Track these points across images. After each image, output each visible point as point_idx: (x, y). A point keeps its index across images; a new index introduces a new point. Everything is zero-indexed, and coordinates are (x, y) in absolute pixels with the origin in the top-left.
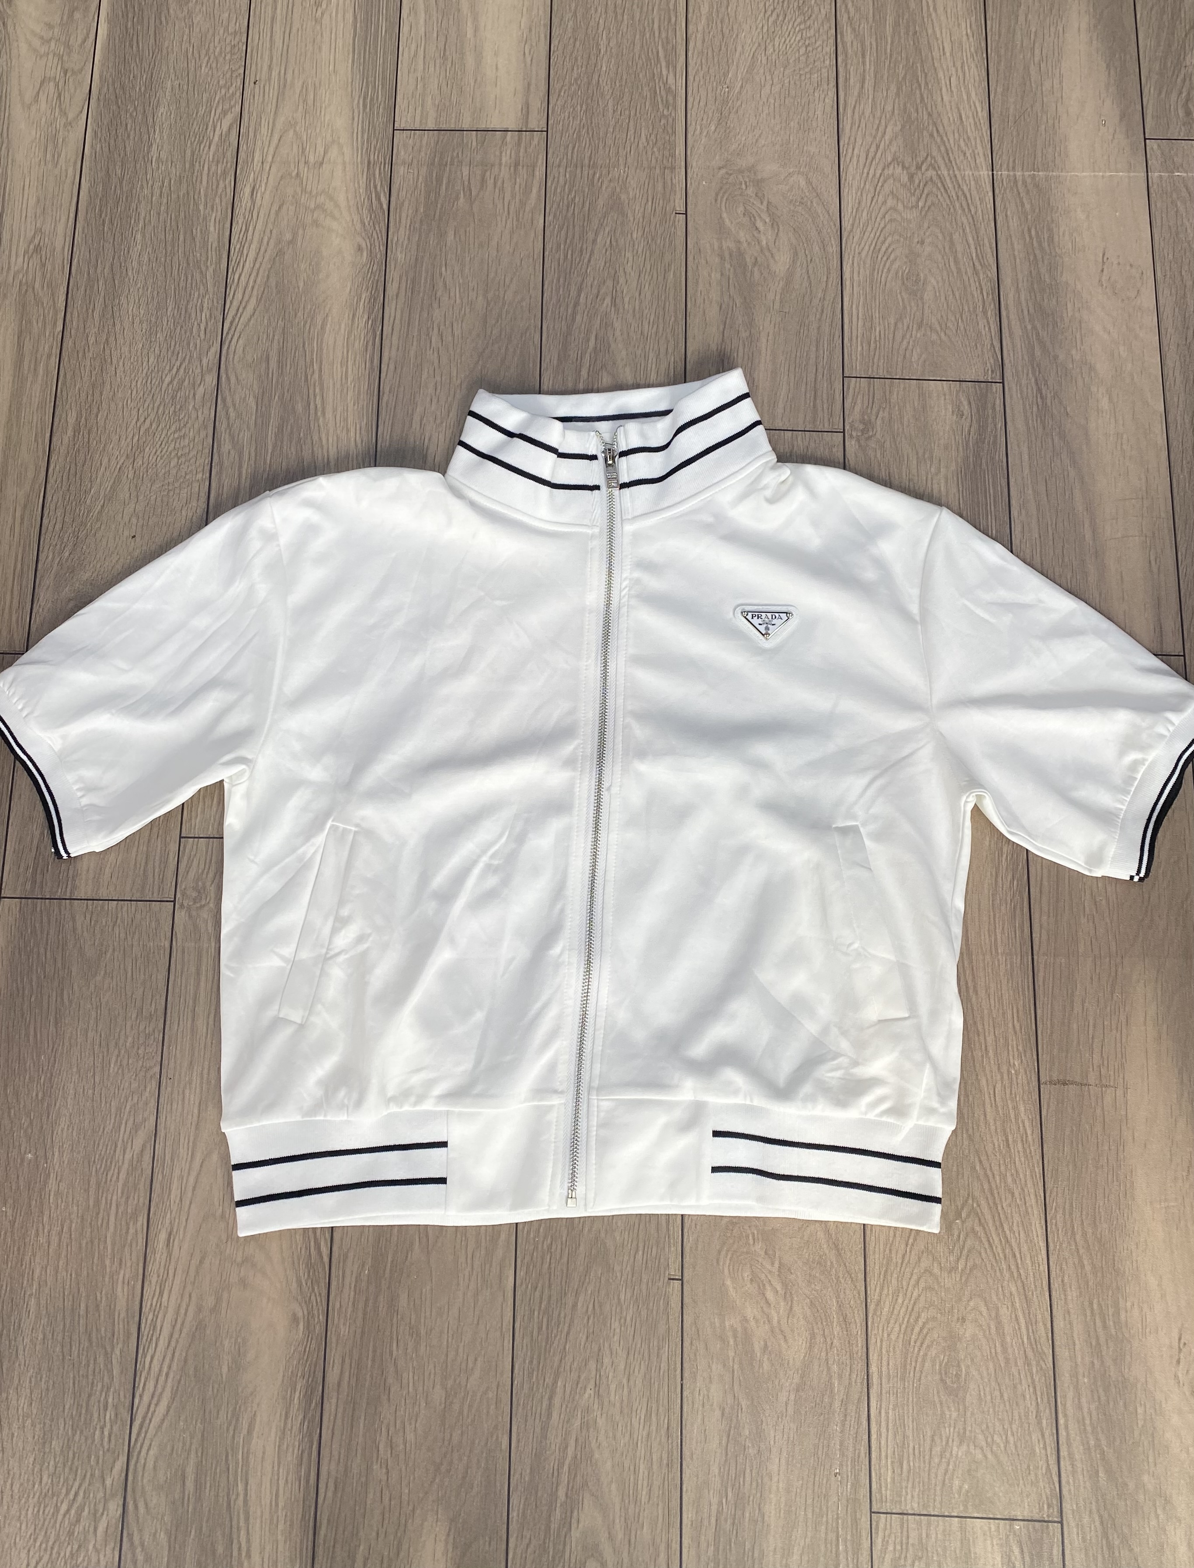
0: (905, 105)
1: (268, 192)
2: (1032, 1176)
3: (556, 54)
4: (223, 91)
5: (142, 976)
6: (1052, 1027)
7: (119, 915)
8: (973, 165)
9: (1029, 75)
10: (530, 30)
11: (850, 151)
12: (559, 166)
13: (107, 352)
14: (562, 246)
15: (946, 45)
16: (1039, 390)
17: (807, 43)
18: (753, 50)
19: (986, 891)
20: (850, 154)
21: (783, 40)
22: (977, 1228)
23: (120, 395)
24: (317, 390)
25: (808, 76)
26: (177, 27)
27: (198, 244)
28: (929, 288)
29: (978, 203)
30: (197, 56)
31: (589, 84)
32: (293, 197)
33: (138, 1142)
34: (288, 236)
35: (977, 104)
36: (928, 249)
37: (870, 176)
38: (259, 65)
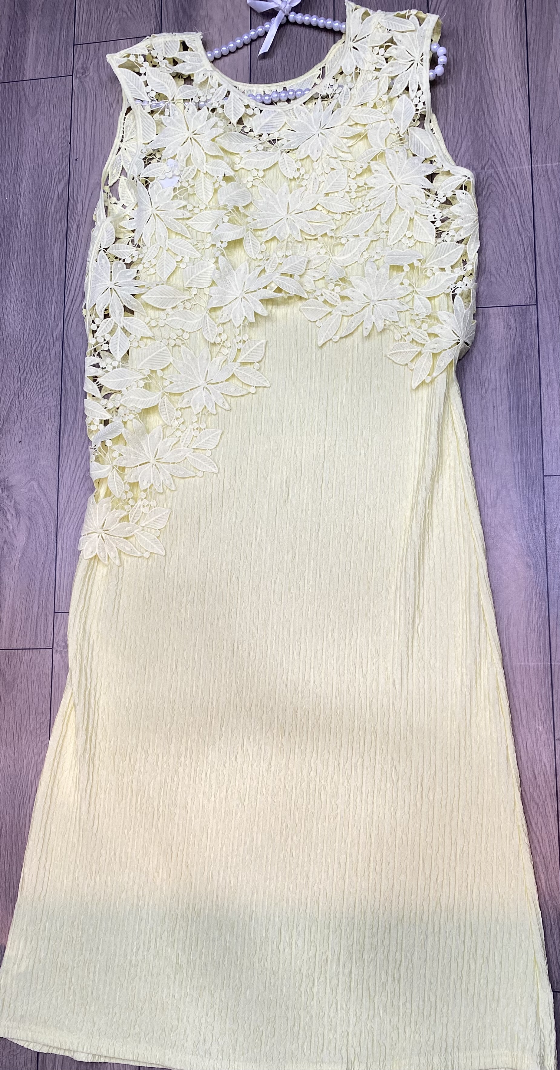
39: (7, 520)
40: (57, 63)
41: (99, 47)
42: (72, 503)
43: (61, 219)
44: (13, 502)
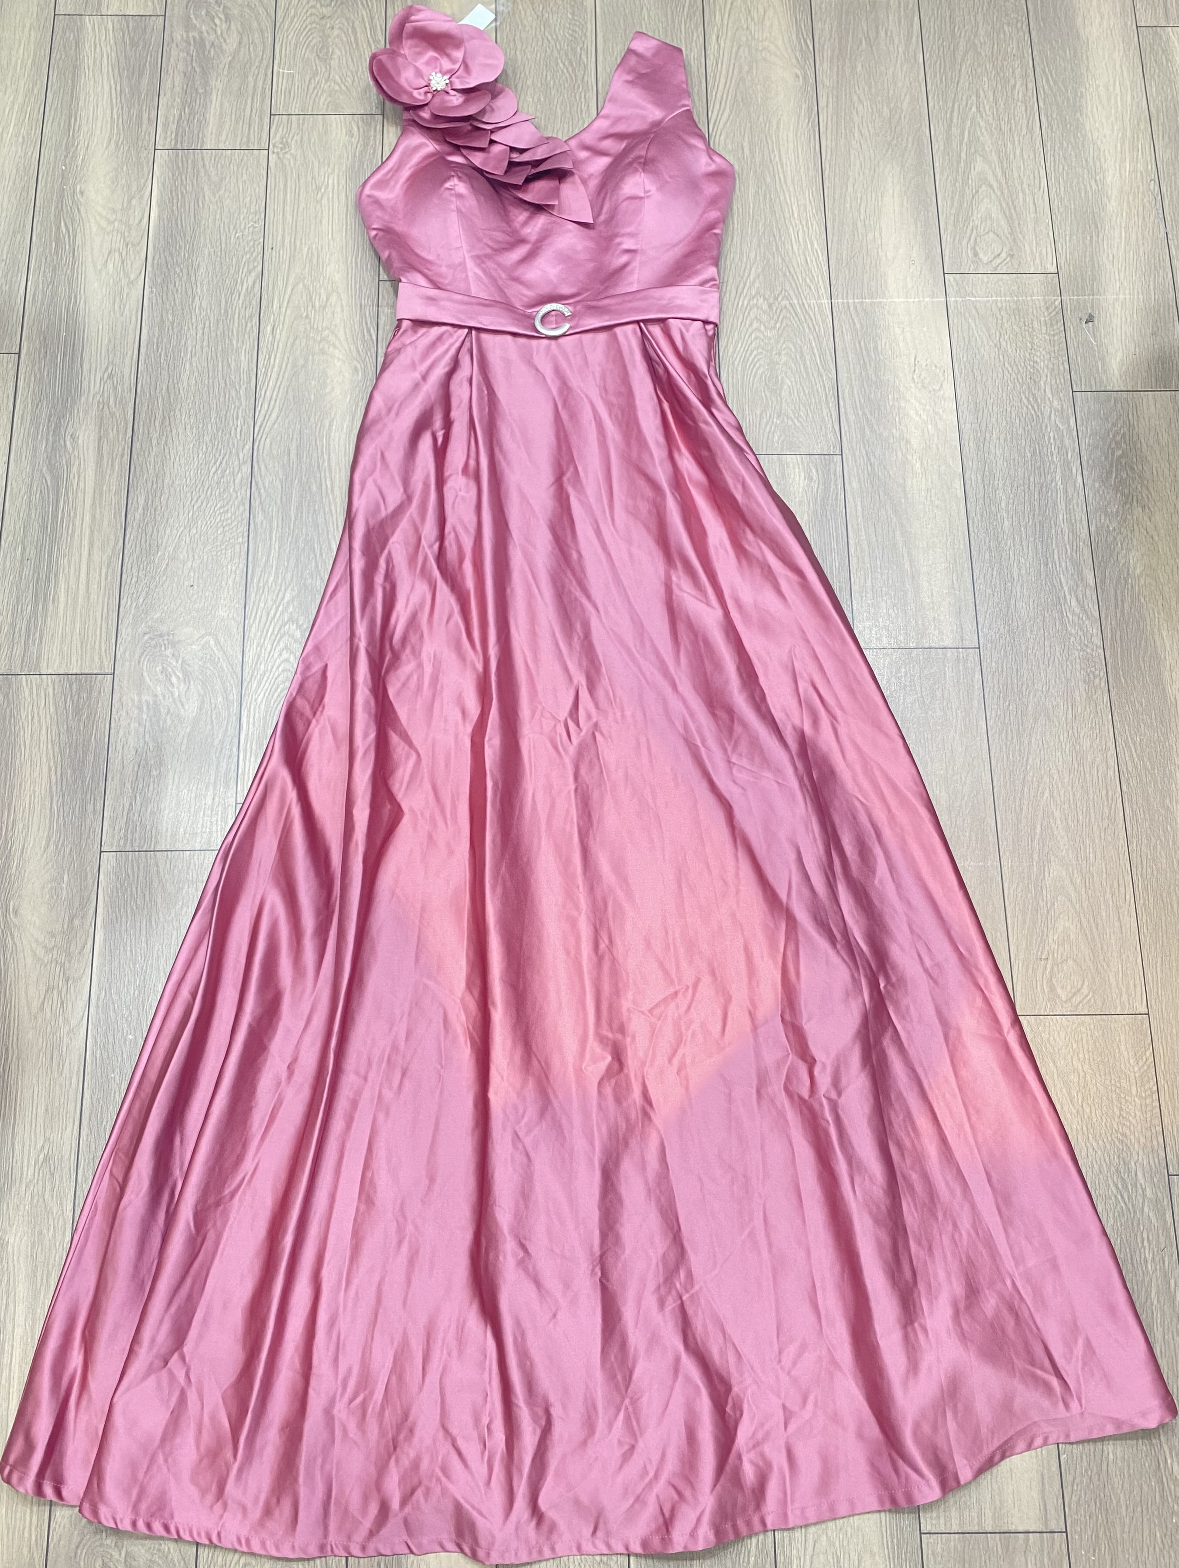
0: (764, 253)
1: (285, 329)
4: (248, 256)
8: (816, 295)
9: (857, 229)
13: (167, 451)
15: (794, 208)
16: (869, 459)
23: (177, 482)
24: (327, 475)
26: (211, 209)
27: (233, 369)
28: (785, 387)
29: (820, 324)
30: (227, 229)
32: (304, 332)
34: (301, 362)
35: (818, 251)
36: (784, 358)
38: (275, 235)
39: (172, 685)
40: (249, 134)
41: (304, 120)
42: (263, 665)
43: (251, 317)
44: (180, 662)
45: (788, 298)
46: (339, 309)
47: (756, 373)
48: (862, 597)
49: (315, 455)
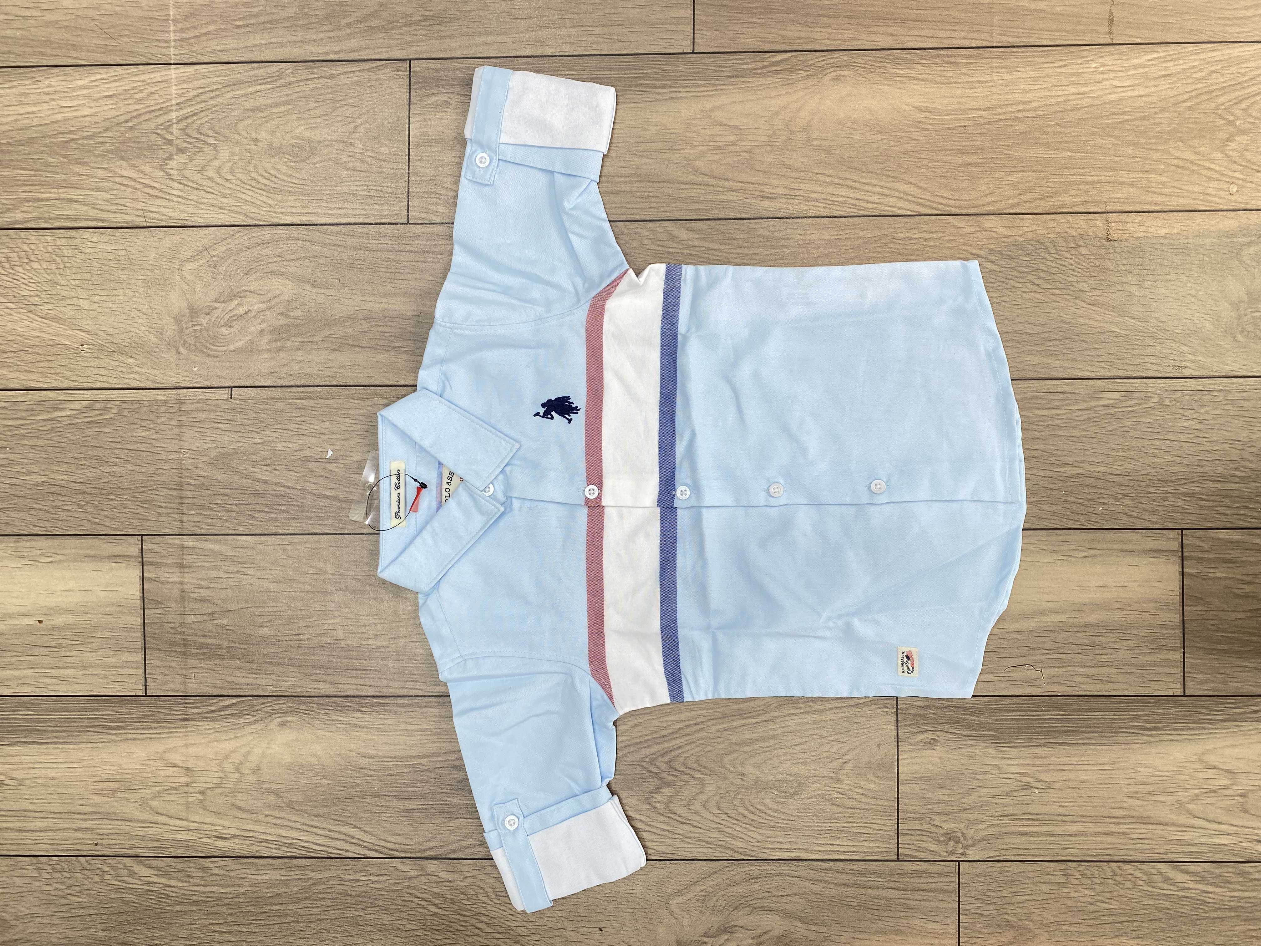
0: (96, 156)
1: (221, 822)
2: (1196, 54)
3: (50, 529)
4: (107, 877)
5: (1028, 886)
6: (1059, 30)
7: (973, 911)
8: (163, 85)
9: (57, 22)
10: (23, 557)
11: (153, 215)
12: (182, 522)
14: (273, 516)
15: (22, 111)
16: (418, 22)
17: (27, 261)
18: (37, 318)
19: (932, 90)
20: (156, 216)
21: (24, 286)
22: (1243, 106)
24: (440, 759)
25: (66, 259)
26: (35, 930)
27: (283, 890)
28: (307, 134)
29: (209, 80)
30: (67, 907)
31: (84, 493)
32: (226, 796)
33: (1181, 877)
34: (272, 798)
35: (93, 78)
36: (263, 134)
37: (181, 194)
38: (76, 841)
45: (168, 127)
46: (192, 750)
47: (283, 174)
48: (619, 41)
49: (410, 776)
